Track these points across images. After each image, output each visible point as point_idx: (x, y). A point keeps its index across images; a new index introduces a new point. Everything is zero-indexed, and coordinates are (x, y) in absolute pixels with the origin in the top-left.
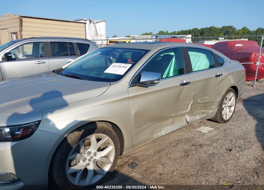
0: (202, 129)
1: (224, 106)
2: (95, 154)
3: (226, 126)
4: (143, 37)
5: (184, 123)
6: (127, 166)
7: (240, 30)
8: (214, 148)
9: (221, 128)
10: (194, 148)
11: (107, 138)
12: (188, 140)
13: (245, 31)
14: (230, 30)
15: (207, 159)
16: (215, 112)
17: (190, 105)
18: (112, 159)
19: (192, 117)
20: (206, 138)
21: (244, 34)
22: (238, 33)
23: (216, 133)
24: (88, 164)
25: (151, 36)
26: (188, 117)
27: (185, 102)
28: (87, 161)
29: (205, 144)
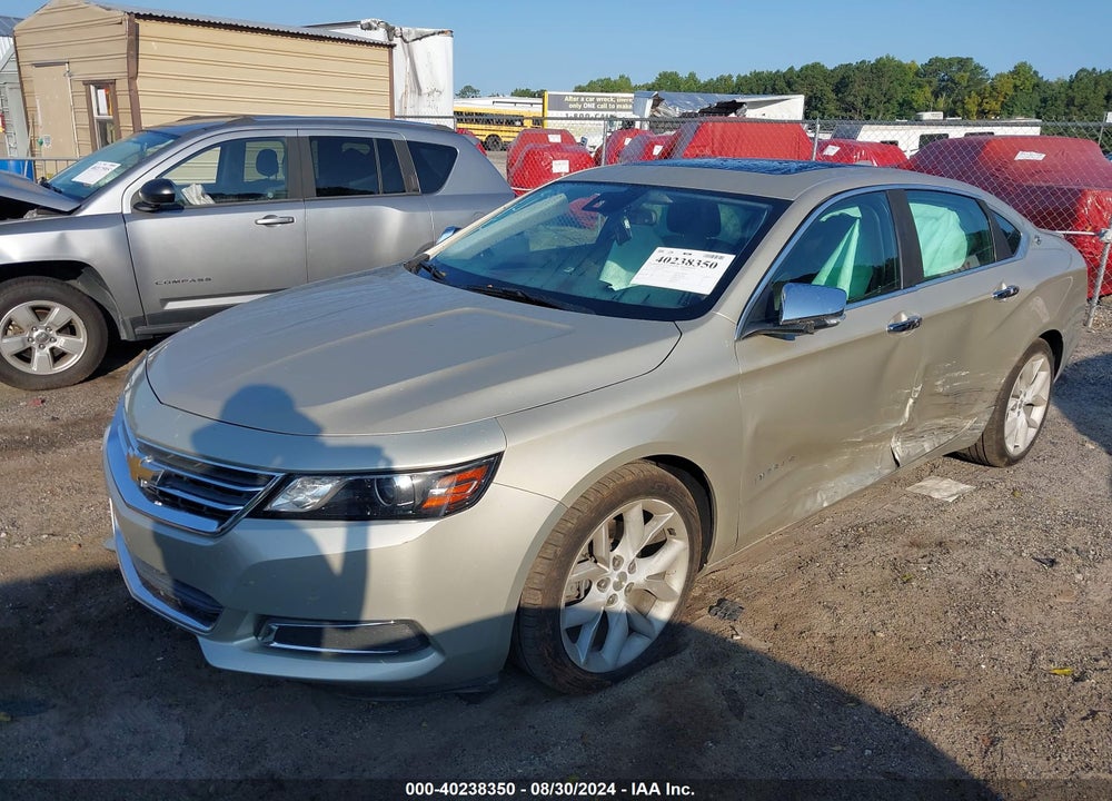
0: (932, 489)
1: (1012, 402)
2: (632, 569)
3: (1016, 476)
4: (599, 100)
5: (886, 469)
6: (705, 611)
7: (1001, 75)
8: (992, 554)
9: (998, 486)
10: (921, 554)
11: (671, 514)
12: (892, 528)
13: (1023, 83)
14: (962, 73)
15: (975, 591)
16: (983, 425)
17: (911, 401)
18: (677, 583)
19: (910, 445)
20: (954, 520)
21: (1019, 93)
22: (993, 88)
23: (985, 502)
24: (612, 600)
25: (632, 95)
26: (899, 443)
27: (899, 392)
28: (610, 590)
29: (956, 539)
